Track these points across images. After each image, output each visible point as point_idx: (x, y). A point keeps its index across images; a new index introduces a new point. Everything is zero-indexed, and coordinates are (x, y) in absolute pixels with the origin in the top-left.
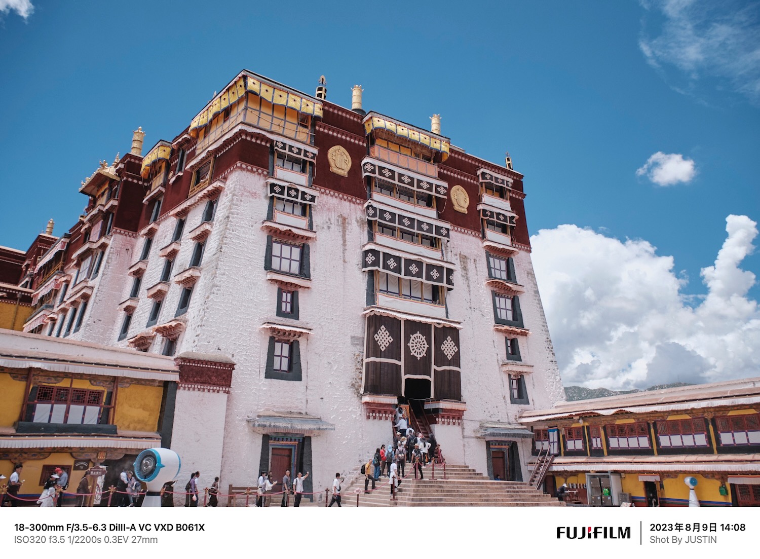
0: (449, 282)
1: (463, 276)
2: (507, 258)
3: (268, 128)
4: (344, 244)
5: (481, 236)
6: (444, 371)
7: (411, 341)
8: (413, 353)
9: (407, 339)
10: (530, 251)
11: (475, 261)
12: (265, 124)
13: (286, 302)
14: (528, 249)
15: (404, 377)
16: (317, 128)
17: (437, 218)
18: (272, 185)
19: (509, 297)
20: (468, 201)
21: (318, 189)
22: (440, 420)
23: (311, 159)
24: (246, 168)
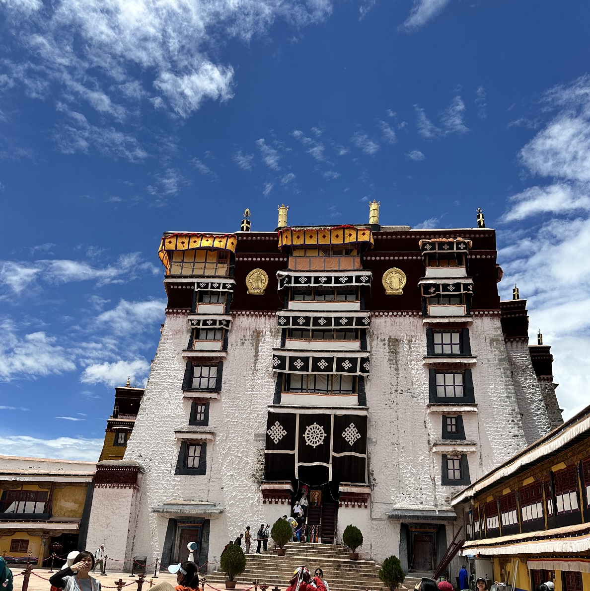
0: (363, 370)
1: (390, 360)
2: (461, 330)
3: (190, 273)
4: (256, 355)
5: (420, 314)
6: (344, 456)
7: (307, 432)
8: (308, 443)
9: (302, 431)
11: (410, 341)
12: (187, 271)
13: (201, 413)
15: (297, 465)
16: (237, 259)
17: (359, 309)
18: (191, 320)
19: (459, 372)
20: (405, 281)
21: (235, 313)
22: (343, 503)
23: (230, 289)
24: (173, 311)
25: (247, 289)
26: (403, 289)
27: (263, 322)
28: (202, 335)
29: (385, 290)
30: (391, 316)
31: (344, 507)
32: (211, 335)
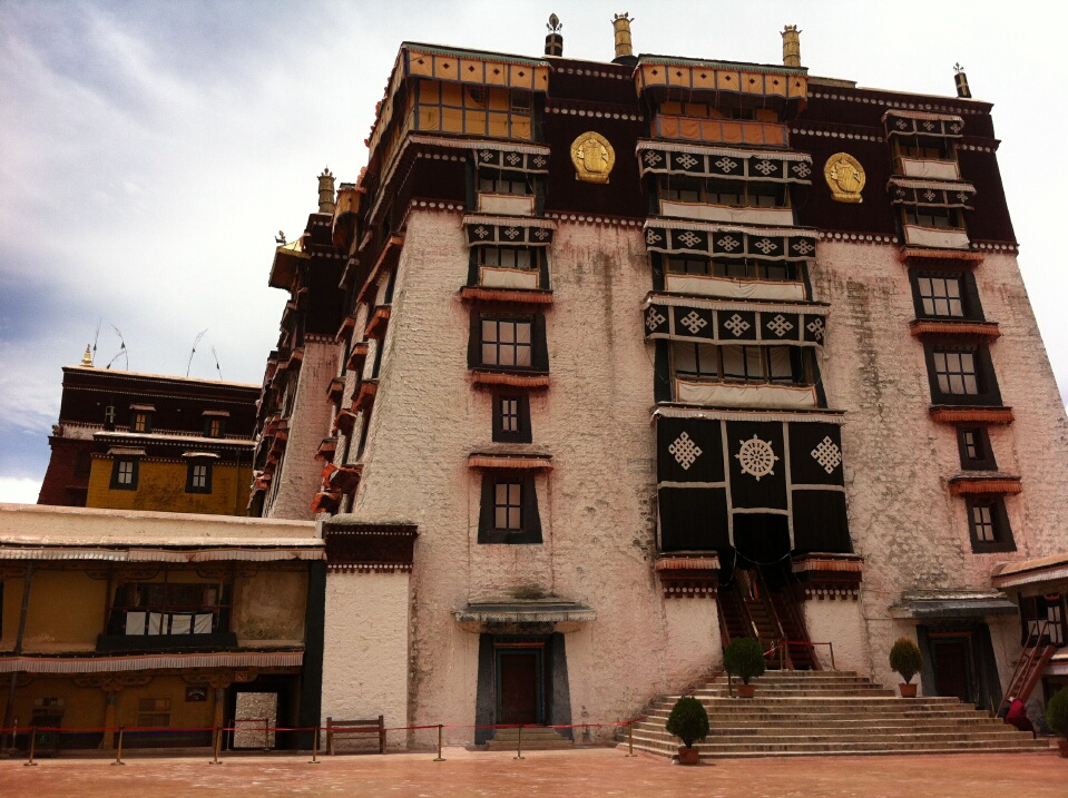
2: (960, 274)
3: (458, 131)
4: (608, 304)
5: (895, 240)
7: (743, 451)
8: (746, 470)
9: (735, 448)
10: (1016, 253)
11: (885, 292)
12: (451, 126)
13: (510, 416)
14: (1011, 248)
17: (791, 224)
18: (468, 225)
19: (968, 349)
20: (863, 179)
21: (555, 216)
22: (814, 592)
23: (542, 167)
24: (428, 206)
25: (574, 170)
26: (861, 193)
27: (614, 238)
28: (492, 258)
29: (830, 192)
30: (846, 241)
31: (815, 599)
32: (508, 260)
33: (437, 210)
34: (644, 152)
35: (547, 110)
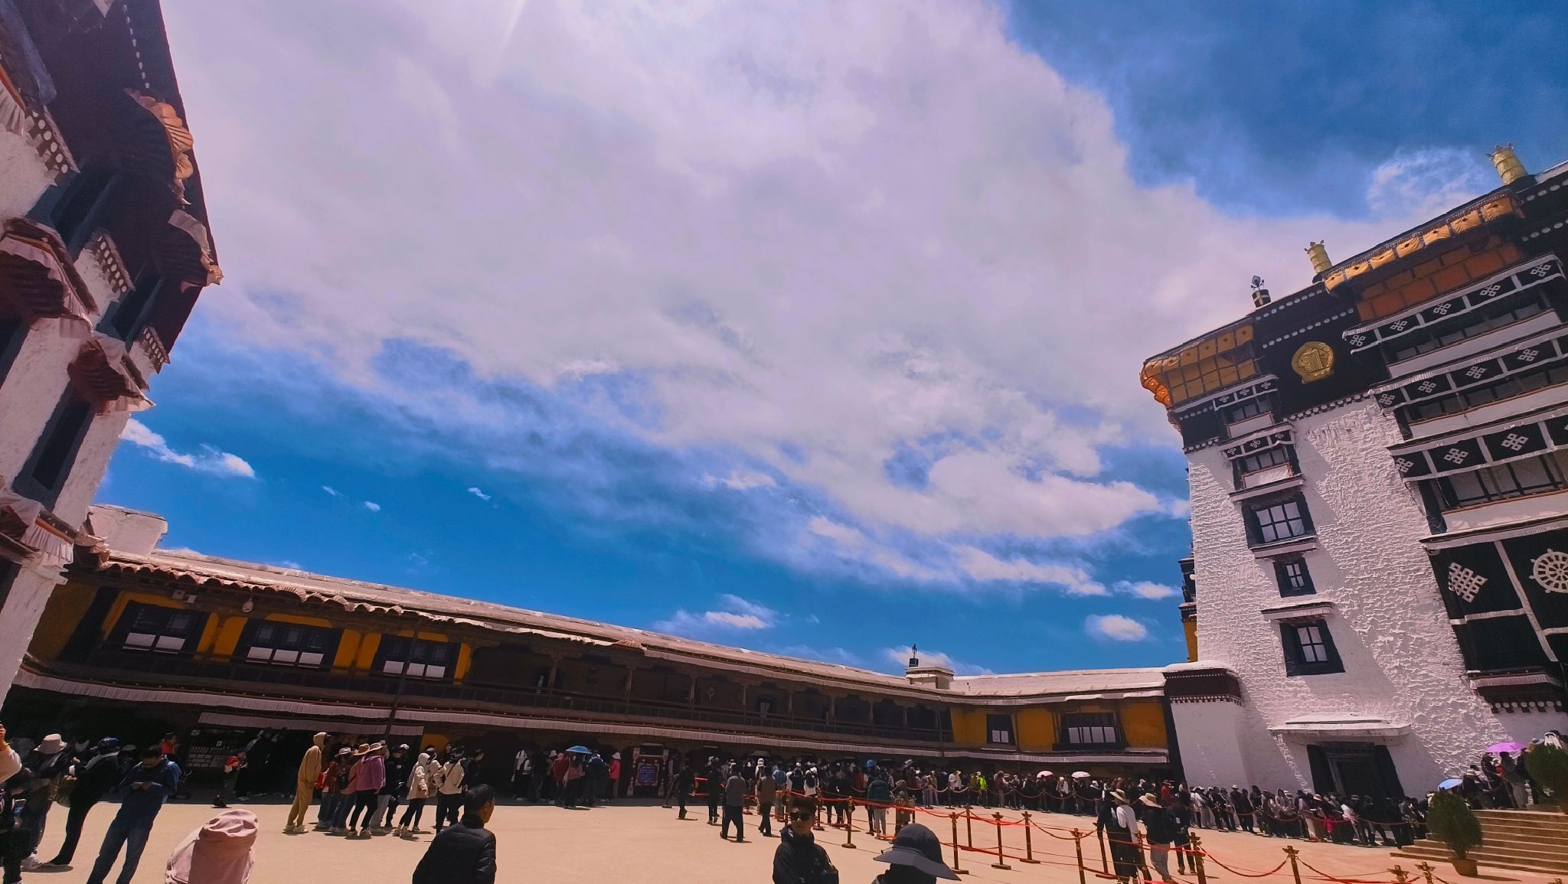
3: (1200, 392)
7: (1536, 570)
8: (1550, 589)
9: (1524, 571)
13: (1295, 576)
15: (1543, 635)
18: (1226, 451)
21: (1292, 418)
23: (1269, 388)
24: (1195, 448)
25: (1300, 378)
27: (1351, 414)
28: (1252, 464)
32: (1266, 461)
33: (1202, 448)
34: (1350, 338)
35: (1265, 346)
